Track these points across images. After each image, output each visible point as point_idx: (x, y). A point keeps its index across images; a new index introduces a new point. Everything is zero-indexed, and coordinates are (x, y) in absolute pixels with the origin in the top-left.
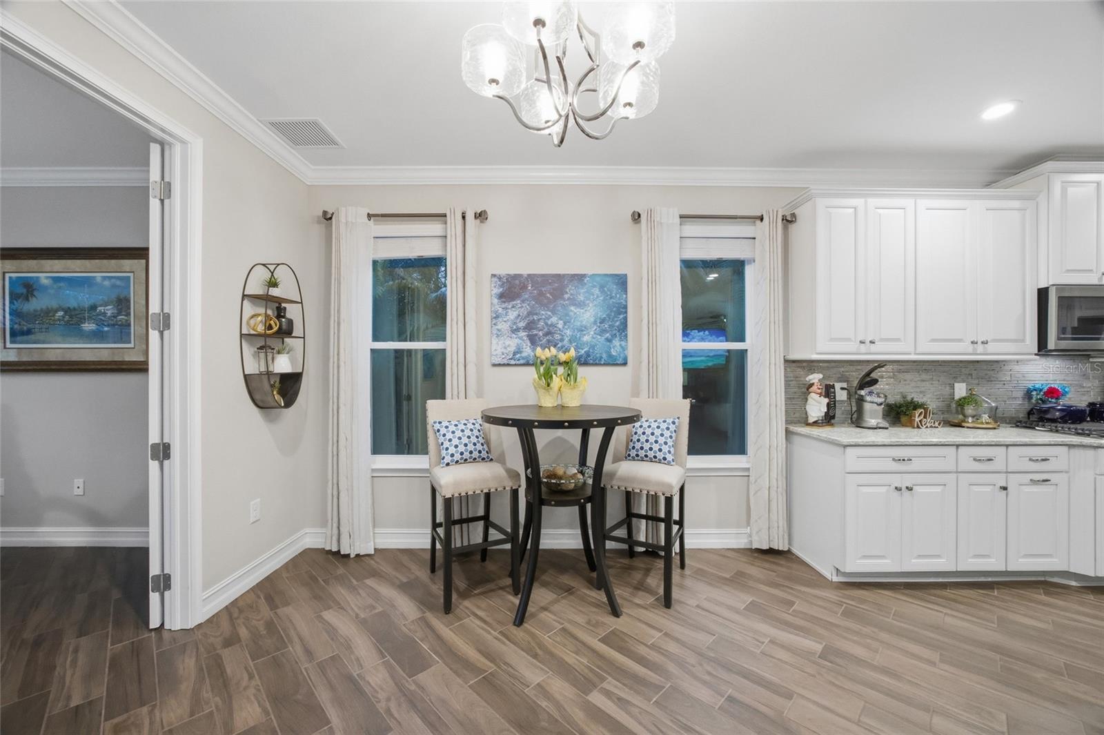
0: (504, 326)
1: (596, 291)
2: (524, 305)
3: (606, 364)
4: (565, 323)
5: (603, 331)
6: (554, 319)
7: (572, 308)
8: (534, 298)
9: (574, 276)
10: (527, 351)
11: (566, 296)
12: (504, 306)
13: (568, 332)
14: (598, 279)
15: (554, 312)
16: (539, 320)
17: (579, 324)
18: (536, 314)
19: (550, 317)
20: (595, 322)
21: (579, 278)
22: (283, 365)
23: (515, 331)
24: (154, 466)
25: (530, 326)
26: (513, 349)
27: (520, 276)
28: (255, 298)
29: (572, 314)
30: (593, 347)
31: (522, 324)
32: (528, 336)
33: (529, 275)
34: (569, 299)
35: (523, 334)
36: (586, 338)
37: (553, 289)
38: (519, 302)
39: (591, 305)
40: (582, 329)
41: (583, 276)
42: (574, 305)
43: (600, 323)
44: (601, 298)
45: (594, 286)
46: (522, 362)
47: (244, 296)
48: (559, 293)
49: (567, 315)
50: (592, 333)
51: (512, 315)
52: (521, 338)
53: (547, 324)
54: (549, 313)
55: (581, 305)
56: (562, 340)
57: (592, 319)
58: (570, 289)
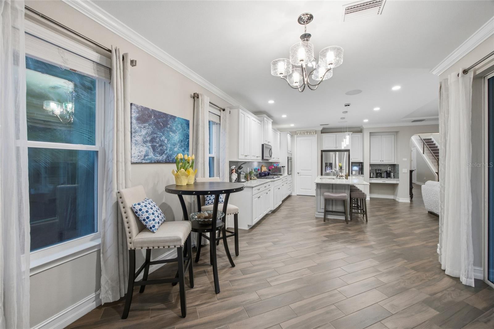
0: (139, 138)
1: (179, 126)
2: (150, 127)
4: (168, 140)
5: (182, 146)
6: (163, 138)
7: (171, 133)
8: (155, 124)
9: (172, 116)
10: (151, 155)
11: (169, 126)
12: (140, 125)
13: (169, 146)
14: (180, 120)
15: (163, 134)
16: (157, 137)
17: (173, 142)
18: (155, 134)
19: (161, 137)
20: (179, 142)
21: (173, 118)
23: (145, 142)
25: (153, 140)
26: (144, 153)
27: (148, 109)
29: (170, 136)
31: (149, 139)
32: (152, 146)
33: (152, 110)
34: (169, 128)
35: (149, 144)
36: (176, 149)
37: (164, 121)
38: (147, 125)
39: (177, 132)
40: (174, 145)
41: (175, 117)
42: (172, 131)
43: (181, 142)
44: (181, 130)
45: (179, 124)
46: (148, 161)
48: (165, 124)
49: (169, 136)
50: (178, 147)
51: (144, 132)
52: (148, 147)
53: (160, 140)
54: (161, 134)
55: (174, 132)
56: (166, 150)
57: (178, 140)
58: (170, 123)
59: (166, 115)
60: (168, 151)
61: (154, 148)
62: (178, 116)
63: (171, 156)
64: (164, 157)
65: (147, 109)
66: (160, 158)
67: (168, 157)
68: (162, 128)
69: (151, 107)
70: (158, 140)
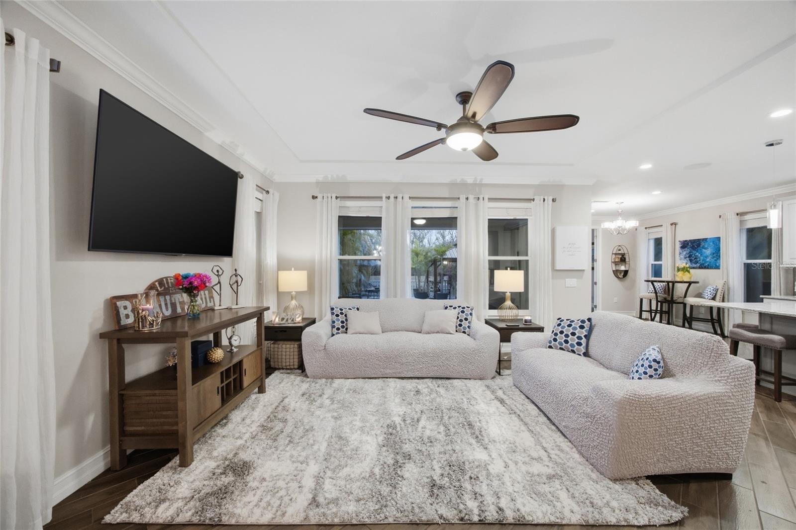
0: (682, 257)
1: (711, 243)
2: (688, 250)
3: (715, 268)
4: (701, 255)
5: (713, 258)
6: (697, 254)
7: (703, 250)
8: (691, 247)
9: (704, 239)
10: (691, 264)
11: (701, 246)
12: (682, 250)
13: (702, 258)
14: (711, 239)
15: (697, 251)
17: (706, 255)
18: (692, 252)
19: (696, 253)
20: (711, 254)
21: (705, 240)
22: (623, 268)
23: (685, 258)
24: (595, 286)
25: (690, 256)
26: (685, 264)
28: (616, 254)
30: (710, 263)
31: (687, 256)
33: (690, 240)
35: (688, 259)
36: (708, 260)
37: (697, 244)
39: (710, 248)
40: (707, 257)
41: (707, 239)
44: (712, 246)
47: (612, 254)
48: (699, 245)
49: (702, 252)
50: (710, 258)
51: (685, 253)
53: (695, 255)
55: (706, 248)
58: (703, 244)
59: (699, 240)
60: (701, 261)
61: (691, 261)
62: (709, 237)
63: (703, 264)
64: (698, 265)
65: (686, 241)
66: (695, 266)
67: (701, 265)
68: (696, 248)
69: (688, 239)
70: (693, 255)
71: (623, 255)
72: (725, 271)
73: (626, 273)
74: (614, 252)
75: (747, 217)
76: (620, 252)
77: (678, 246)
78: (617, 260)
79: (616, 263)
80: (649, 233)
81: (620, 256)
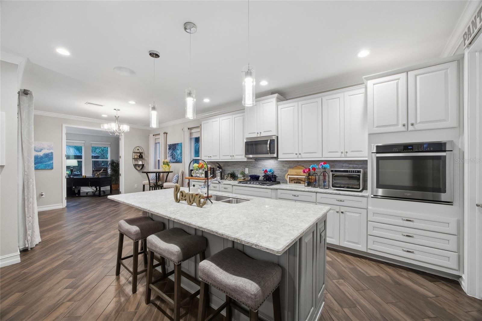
3: (180, 163)
6: (175, 153)
8: (173, 149)
10: (172, 160)
13: (177, 156)
18: (173, 152)
20: (179, 154)
21: (178, 144)
22: (140, 163)
23: (170, 156)
26: (170, 160)
28: (136, 153)
30: (179, 159)
33: (172, 144)
36: (179, 157)
41: (178, 143)
47: (133, 152)
48: (175, 147)
51: (170, 153)
55: (178, 150)
58: (177, 147)
59: (175, 144)
60: (176, 158)
61: (172, 157)
66: (174, 161)
67: (176, 160)
69: (171, 144)
70: (173, 154)
71: (141, 153)
72: (184, 163)
73: (143, 165)
74: (134, 151)
75: (193, 131)
76: (138, 151)
77: (168, 148)
78: (136, 157)
79: (135, 159)
80: (155, 139)
81: (139, 154)
